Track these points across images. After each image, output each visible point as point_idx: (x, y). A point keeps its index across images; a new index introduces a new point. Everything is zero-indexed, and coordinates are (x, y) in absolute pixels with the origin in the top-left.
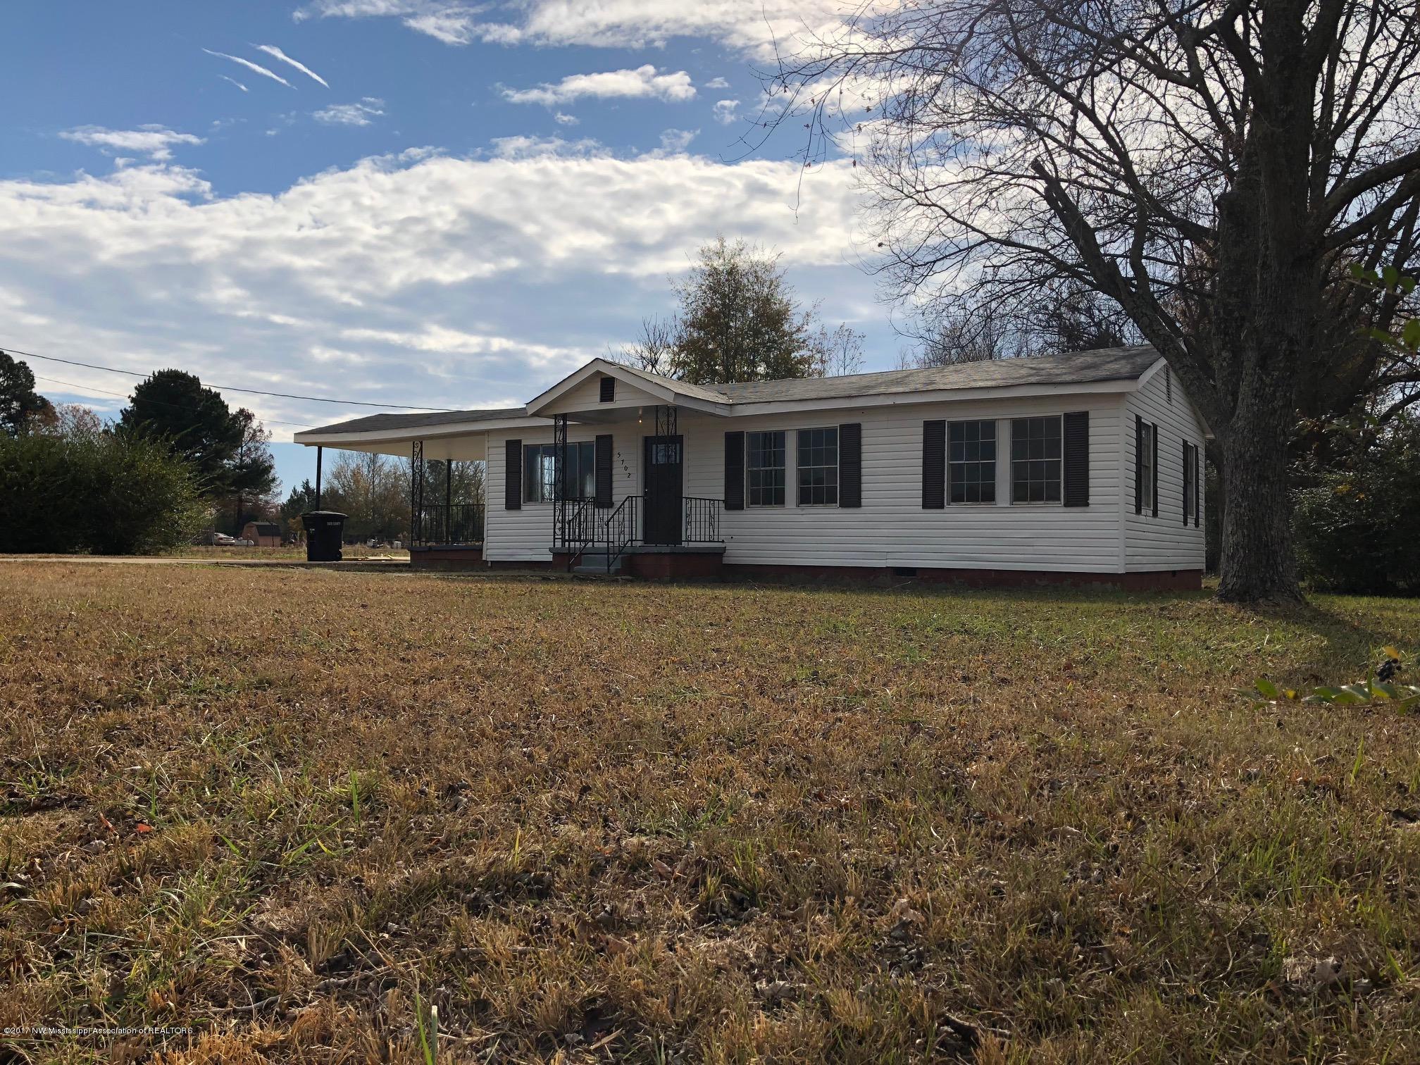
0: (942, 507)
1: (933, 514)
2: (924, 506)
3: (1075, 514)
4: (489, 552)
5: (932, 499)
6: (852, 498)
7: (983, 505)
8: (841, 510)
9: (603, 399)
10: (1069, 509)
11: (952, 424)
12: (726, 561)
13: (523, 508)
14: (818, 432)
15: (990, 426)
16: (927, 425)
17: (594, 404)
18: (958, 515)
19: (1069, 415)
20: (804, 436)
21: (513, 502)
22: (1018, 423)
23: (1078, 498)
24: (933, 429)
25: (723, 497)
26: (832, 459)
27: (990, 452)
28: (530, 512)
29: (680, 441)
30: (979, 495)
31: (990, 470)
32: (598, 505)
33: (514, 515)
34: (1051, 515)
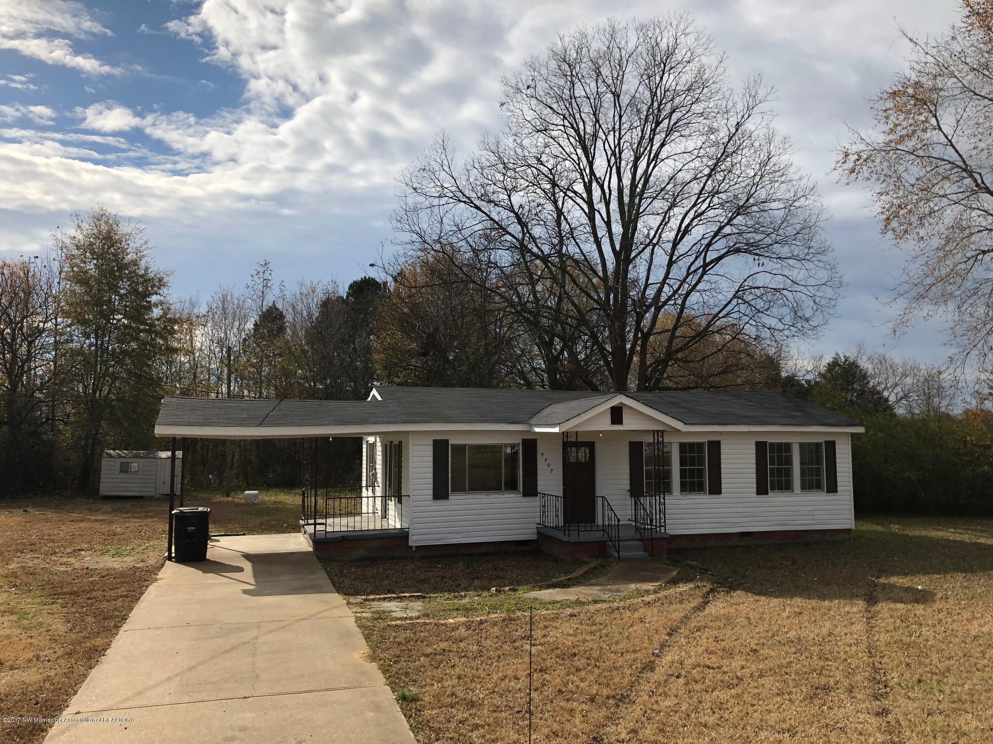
0: (767, 494)
1: (763, 498)
2: (757, 494)
3: (831, 497)
4: (414, 538)
5: (762, 490)
6: (716, 489)
7: (787, 493)
8: (709, 496)
9: (613, 422)
10: (830, 494)
11: (770, 444)
13: (450, 497)
14: (691, 445)
15: (788, 447)
16: (758, 444)
17: (605, 425)
18: (776, 498)
19: (826, 442)
20: (683, 447)
21: (440, 492)
22: (802, 445)
23: (832, 488)
24: (761, 447)
25: (628, 488)
26: (701, 463)
27: (789, 461)
28: (456, 501)
29: (591, 446)
30: (785, 486)
31: (789, 472)
32: (526, 494)
33: (441, 504)
34: (819, 498)
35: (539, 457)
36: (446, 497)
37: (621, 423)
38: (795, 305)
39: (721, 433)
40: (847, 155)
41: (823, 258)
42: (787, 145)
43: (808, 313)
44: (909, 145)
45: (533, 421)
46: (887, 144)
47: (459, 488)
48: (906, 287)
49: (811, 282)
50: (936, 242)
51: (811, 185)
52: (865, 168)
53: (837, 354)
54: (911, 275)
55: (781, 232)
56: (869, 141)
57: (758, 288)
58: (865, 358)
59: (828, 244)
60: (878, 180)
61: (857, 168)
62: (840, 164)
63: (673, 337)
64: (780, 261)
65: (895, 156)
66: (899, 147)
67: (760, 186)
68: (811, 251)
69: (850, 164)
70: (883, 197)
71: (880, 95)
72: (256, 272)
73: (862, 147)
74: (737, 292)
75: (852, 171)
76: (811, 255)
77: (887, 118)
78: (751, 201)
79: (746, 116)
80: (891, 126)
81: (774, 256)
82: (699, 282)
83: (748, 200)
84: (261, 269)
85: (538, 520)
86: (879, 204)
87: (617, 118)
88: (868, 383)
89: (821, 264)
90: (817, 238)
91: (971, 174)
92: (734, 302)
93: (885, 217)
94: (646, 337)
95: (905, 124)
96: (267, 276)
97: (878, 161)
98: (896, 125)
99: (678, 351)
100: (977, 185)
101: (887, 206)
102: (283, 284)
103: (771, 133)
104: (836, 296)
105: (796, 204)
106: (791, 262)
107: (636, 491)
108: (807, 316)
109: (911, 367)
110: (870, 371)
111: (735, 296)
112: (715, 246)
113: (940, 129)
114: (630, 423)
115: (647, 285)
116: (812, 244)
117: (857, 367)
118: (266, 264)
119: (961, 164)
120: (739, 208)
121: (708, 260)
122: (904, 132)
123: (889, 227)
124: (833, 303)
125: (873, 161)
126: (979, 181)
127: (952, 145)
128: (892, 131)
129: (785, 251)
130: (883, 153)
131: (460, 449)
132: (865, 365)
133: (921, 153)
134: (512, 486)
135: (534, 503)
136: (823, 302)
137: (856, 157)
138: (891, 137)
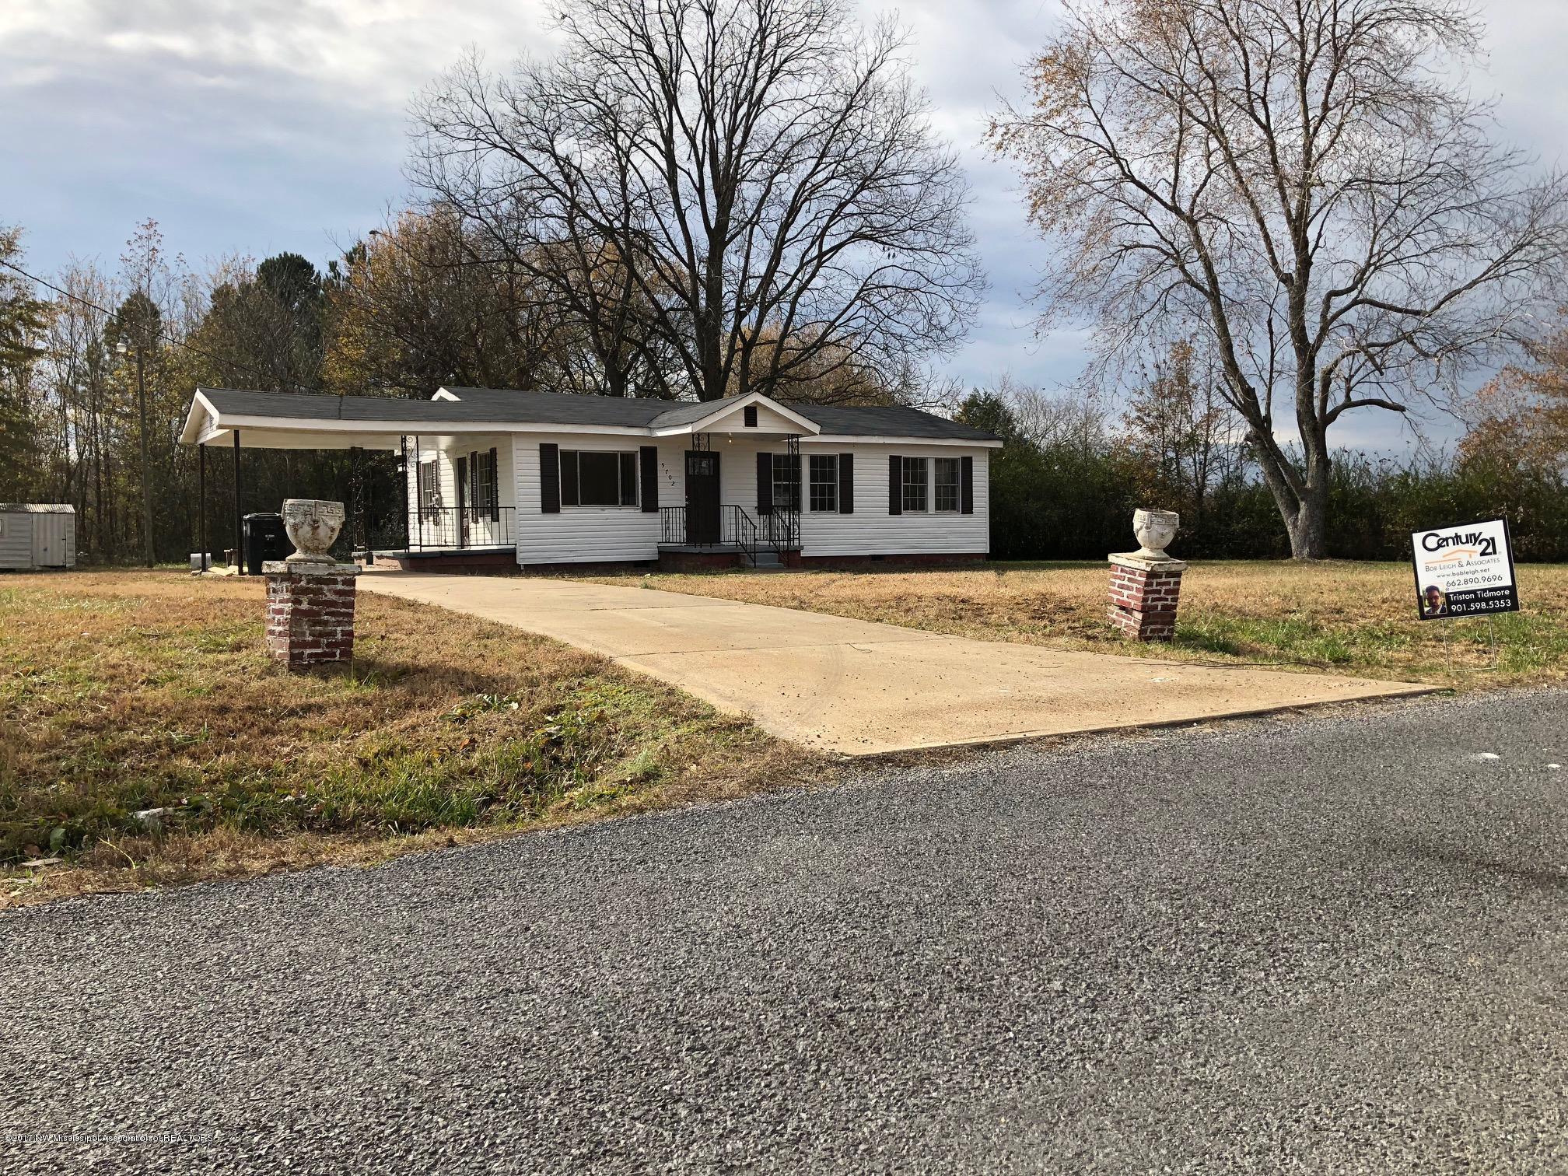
0: (900, 513)
1: (896, 518)
2: (890, 513)
3: (966, 518)
4: (522, 556)
5: (895, 510)
6: (847, 508)
7: (921, 513)
8: (840, 515)
9: (747, 424)
10: (966, 515)
11: (905, 459)
12: (803, 554)
13: (561, 511)
14: (823, 458)
15: (923, 462)
16: (892, 458)
17: (739, 427)
18: (909, 519)
19: (963, 458)
20: (814, 460)
21: (550, 506)
22: (938, 461)
23: (968, 509)
24: (894, 461)
25: (756, 504)
26: (832, 478)
27: (923, 478)
28: (570, 515)
29: (716, 457)
30: (919, 506)
31: (923, 490)
32: (645, 510)
33: (550, 519)
34: (955, 519)
35: (659, 467)
36: (557, 510)
37: (754, 424)
38: (930, 310)
39: (854, 444)
40: (994, 126)
41: (965, 251)
42: (925, 101)
43: (945, 321)
44: (1059, 121)
45: (653, 425)
46: (1036, 119)
47: (570, 501)
48: (1048, 283)
49: (949, 281)
50: (1078, 234)
51: (951, 156)
52: (1013, 144)
53: (976, 390)
54: (1054, 270)
55: (915, 215)
56: (1018, 113)
57: (885, 287)
58: (1011, 395)
59: (970, 233)
60: (1027, 159)
61: (1005, 143)
62: (987, 137)
63: (780, 349)
64: (911, 253)
65: (1044, 133)
66: (1048, 122)
67: (892, 152)
68: (951, 241)
69: (997, 139)
70: (1031, 179)
71: (1030, 61)
72: (136, 237)
73: (1010, 119)
74: (861, 291)
75: (1000, 146)
76: (950, 247)
77: (1037, 87)
78: (880, 171)
79: (878, 61)
80: (1041, 97)
81: (905, 246)
82: (813, 276)
83: (876, 170)
84: (144, 232)
85: (659, 539)
86: (1027, 186)
87: (710, 45)
88: (1013, 429)
89: (961, 259)
90: (958, 225)
91: (1118, 160)
92: (858, 302)
93: (1032, 202)
94: (749, 346)
95: (1055, 96)
96: (153, 243)
97: (1026, 137)
98: (1046, 98)
99: (787, 367)
100: (1124, 173)
101: (1035, 190)
102: (182, 257)
103: (906, 81)
104: (978, 300)
105: (934, 179)
106: (927, 254)
107: (765, 507)
108: (943, 324)
109: (1066, 408)
110: (1016, 415)
111: (857, 297)
112: (833, 230)
113: (1090, 107)
114: (764, 426)
115: (746, 277)
116: (952, 232)
117: (999, 406)
118: (151, 224)
119: (1108, 146)
120: (865, 179)
121: (824, 249)
122: (1054, 106)
123: (1036, 215)
124: (974, 309)
125: (1022, 137)
126: (1126, 170)
127: (1101, 126)
128: (1042, 104)
129: (919, 239)
130: (1032, 128)
131: (569, 455)
132: (1011, 403)
133: (1069, 131)
134: (629, 501)
135: (653, 520)
136: (963, 307)
137: (1004, 130)
138: (1042, 110)
